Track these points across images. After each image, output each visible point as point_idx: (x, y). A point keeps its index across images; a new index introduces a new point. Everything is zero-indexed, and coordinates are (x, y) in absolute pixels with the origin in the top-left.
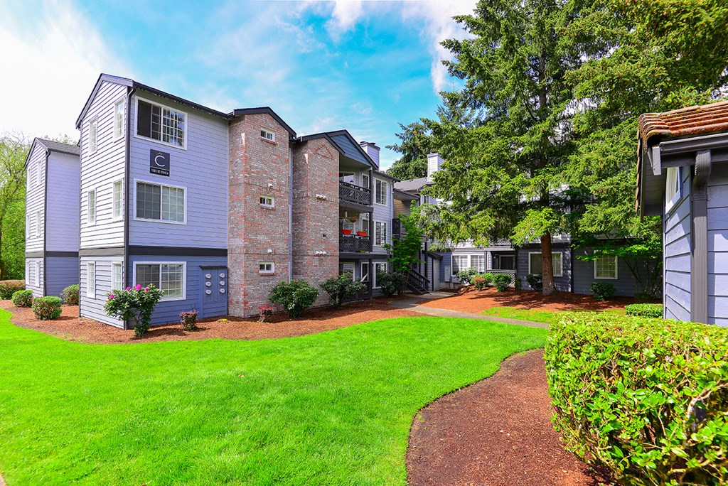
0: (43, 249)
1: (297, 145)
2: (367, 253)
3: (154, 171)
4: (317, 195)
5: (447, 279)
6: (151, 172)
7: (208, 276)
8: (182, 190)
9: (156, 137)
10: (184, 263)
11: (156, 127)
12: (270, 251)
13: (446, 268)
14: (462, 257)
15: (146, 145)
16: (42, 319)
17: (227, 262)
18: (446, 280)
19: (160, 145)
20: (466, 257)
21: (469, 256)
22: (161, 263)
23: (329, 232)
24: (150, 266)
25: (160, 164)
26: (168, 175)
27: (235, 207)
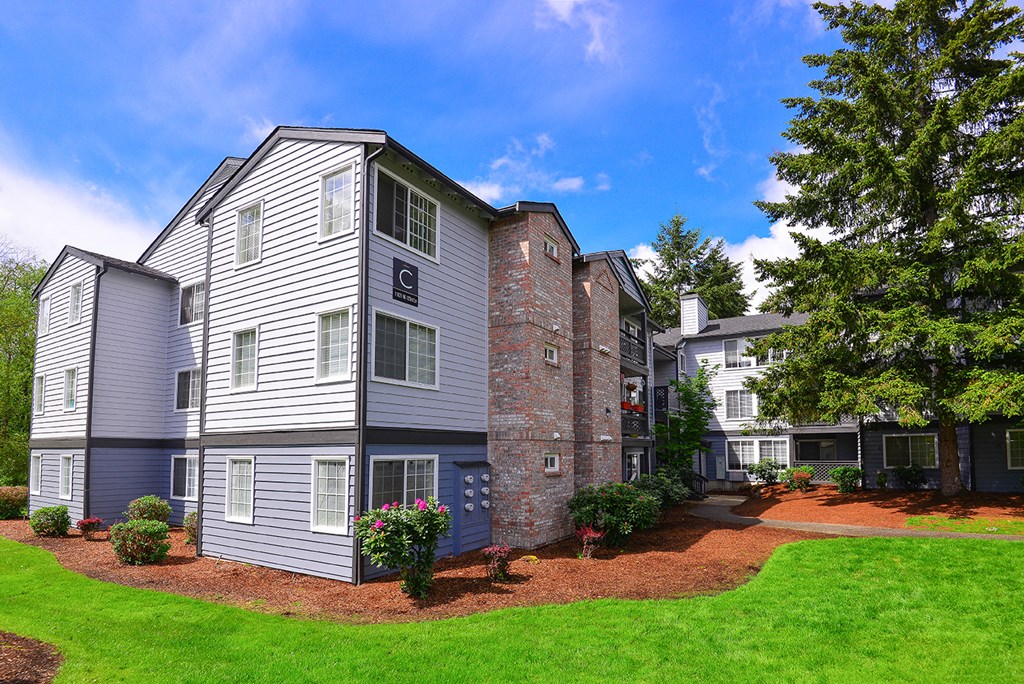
0: (84, 434)
1: (580, 266)
2: (642, 438)
3: (398, 294)
4: (601, 347)
5: (720, 475)
6: (395, 297)
7: (469, 479)
8: (432, 332)
9: (401, 237)
10: (436, 457)
11: (401, 222)
12: (557, 435)
13: (719, 460)
14: (744, 443)
15: (389, 248)
16: (132, 563)
17: (486, 454)
18: (718, 478)
19: (408, 252)
20: (751, 443)
21: (756, 442)
22: (406, 458)
23: (612, 406)
24: (391, 463)
25: (406, 285)
26: (416, 305)
27: (506, 362)
